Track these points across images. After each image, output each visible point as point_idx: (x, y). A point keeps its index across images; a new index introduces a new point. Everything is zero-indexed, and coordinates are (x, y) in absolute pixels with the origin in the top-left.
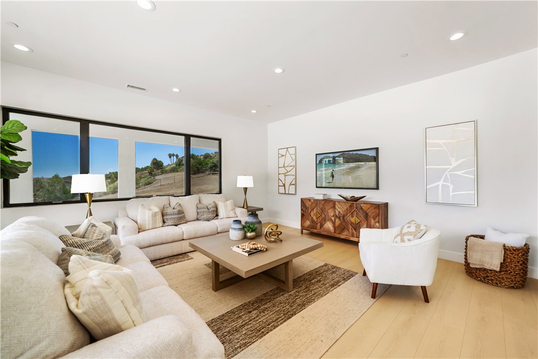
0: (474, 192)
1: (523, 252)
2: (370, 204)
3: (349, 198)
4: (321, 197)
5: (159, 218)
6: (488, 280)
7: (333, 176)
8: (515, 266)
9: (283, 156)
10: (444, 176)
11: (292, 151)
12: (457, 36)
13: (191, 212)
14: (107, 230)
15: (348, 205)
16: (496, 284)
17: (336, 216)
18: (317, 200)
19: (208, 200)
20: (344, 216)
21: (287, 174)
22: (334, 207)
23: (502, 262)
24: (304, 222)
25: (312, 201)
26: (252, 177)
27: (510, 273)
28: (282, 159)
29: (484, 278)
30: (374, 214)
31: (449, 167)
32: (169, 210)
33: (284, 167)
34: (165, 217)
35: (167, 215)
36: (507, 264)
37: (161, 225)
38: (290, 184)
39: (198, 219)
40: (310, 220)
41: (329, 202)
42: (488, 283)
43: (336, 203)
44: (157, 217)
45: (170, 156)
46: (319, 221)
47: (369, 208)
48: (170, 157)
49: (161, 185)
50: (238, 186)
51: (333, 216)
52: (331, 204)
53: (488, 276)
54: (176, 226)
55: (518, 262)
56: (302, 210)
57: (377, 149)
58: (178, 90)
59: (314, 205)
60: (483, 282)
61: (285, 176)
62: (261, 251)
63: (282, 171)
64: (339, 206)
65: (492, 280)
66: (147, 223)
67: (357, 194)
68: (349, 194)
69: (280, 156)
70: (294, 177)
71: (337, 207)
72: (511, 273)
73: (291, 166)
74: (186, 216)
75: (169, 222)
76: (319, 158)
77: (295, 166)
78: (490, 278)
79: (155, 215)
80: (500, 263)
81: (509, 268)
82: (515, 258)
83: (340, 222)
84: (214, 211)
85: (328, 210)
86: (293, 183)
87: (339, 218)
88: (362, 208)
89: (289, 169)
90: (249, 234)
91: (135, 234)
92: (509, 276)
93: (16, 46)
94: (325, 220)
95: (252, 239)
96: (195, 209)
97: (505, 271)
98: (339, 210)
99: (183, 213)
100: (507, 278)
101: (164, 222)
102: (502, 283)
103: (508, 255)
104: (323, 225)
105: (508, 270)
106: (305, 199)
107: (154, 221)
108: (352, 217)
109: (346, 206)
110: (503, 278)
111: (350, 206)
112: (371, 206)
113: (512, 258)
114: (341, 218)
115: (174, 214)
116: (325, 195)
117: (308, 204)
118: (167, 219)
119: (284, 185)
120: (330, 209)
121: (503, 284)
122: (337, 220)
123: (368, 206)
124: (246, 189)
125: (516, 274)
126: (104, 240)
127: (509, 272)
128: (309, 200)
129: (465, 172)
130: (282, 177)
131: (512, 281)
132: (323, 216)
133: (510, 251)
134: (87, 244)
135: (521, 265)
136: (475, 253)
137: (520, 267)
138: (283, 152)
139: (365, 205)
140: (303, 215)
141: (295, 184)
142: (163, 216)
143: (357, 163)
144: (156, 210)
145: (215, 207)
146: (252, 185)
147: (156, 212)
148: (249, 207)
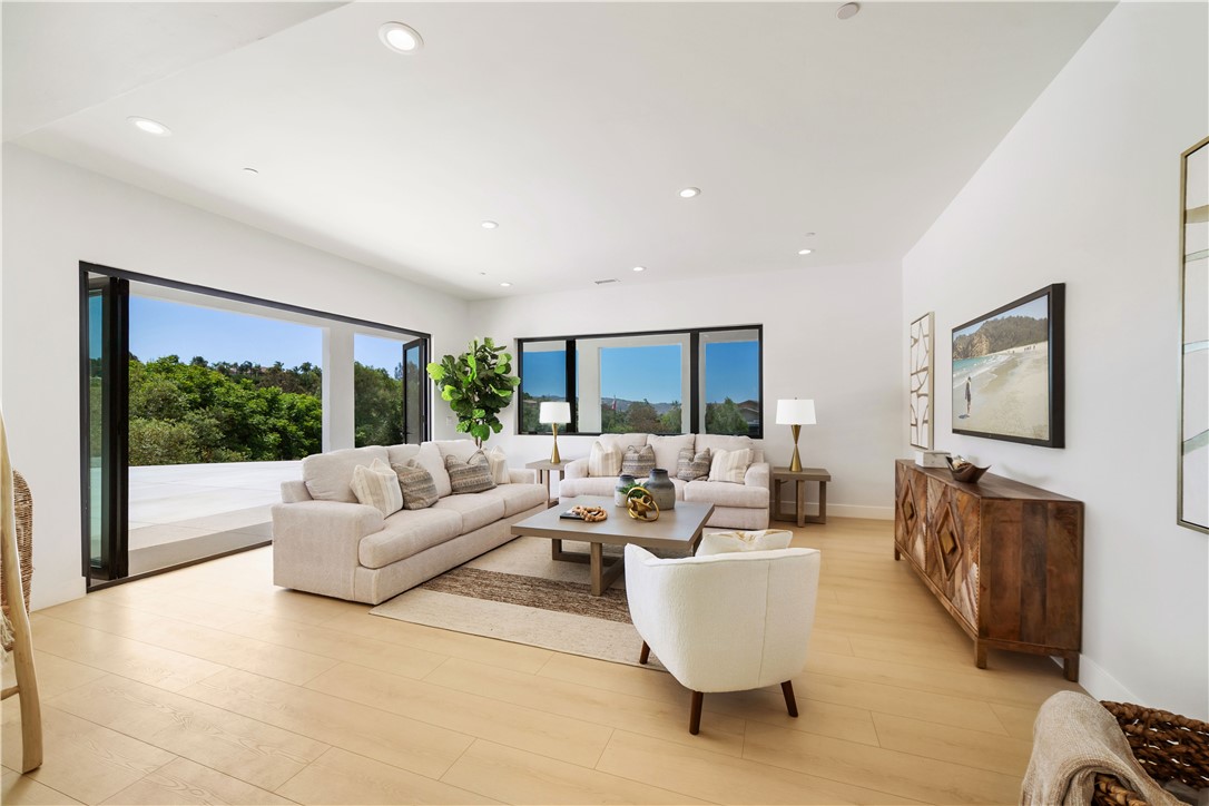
5: (614, 462)
7: (969, 397)
9: (916, 342)
11: (925, 325)
15: (941, 491)
17: (927, 520)
18: (910, 468)
19: (707, 444)
20: (936, 523)
21: (919, 393)
22: (925, 492)
24: (898, 526)
25: (905, 468)
28: (915, 351)
30: (971, 529)
32: (630, 455)
33: (917, 372)
37: (615, 474)
38: (924, 422)
40: (903, 523)
41: (921, 476)
43: (929, 481)
44: (610, 462)
47: (965, 508)
50: (777, 422)
51: (924, 519)
52: (923, 484)
56: (896, 492)
57: (1061, 289)
59: (907, 482)
61: (919, 396)
63: (915, 382)
64: (931, 491)
69: (913, 342)
70: (927, 400)
71: (929, 494)
73: (924, 370)
77: (929, 371)
79: (606, 457)
83: (931, 540)
84: (705, 465)
85: (920, 499)
86: (926, 417)
87: (931, 527)
88: (957, 507)
89: (922, 377)
91: (582, 477)
94: (917, 530)
96: (677, 457)
98: (931, 501)
99: (654, 460)
101: (620, 471)
104: (914, 545)
106: (904, 465)
107: (606, 467)
109: (938, 494)
111: (944, 495)
112: (968, 502)
114: (934, 529)
117: (901, 476)
118: (625, 466)
119: (916, 425)
120: (921, 496)
122: (929, 531)
123: (966, 498)
124: (797, 429)
130: (914, 401)
132: (915, 514)
138: (915, 331)
139: (960, 496)
140: (897, 508)
141: (929, 421)
142: (622, 462)
144: (610, 449)
145: (704, 459)
146: (813, 421)
147: (607, 455)
148: (807, 469)
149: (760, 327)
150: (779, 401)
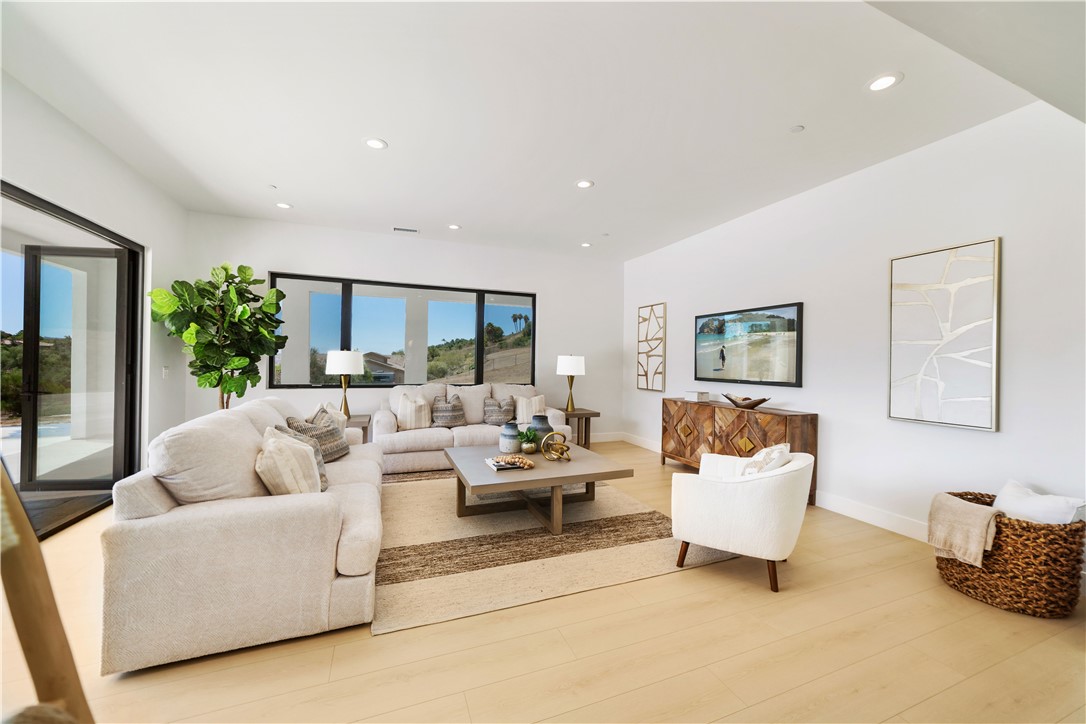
0: (988, 399)
1: (1052, 537)
2: (771, 414)
3: (739, 401)
4: (694, 398)
5: (426, 415)
6: (968, 587)
7: (723, 358)
8: (1027, 563)
9: (645, 320)
10: (926, 363)
11: (659, 310)
12: (883, 83)
13: (474, 410)
14: (340, 419)
15: (735, 415)
16: (984, 597)
17: (715, 434)
18: (687, 403)
19: (504, 392)
20: (728, 435)
21: (650, 354)
22: (712, 417)
23: (989, 548)
24: (667, 442)
25: (679, 403)
26: (583, 358)
27: (1012, 578)
28: (644, 326)
29: (961, 582)
30: (777, 434)
31: (938, 342)
32: (442, 405)
33: (647, 340)
34: (435, 414)
35: (437, 411)
36: (1007, 556)
37: (428, 424)
38: (656, 373)
39: (484, 422)
40: (675, 439)
41: (706, 407)
42: (967, 593)
43: (717, 410)
44: (423, 413)
45: (515, 318)
46: (689, 442)
47: (769, 423)
48: (515, 320)
49: (494, 370)
50: (558, 373)
51: (711, 434)
52: (708, 412)
53: (967, 579)
54: (450, 428)
55: (1035, 557)
56: (663, 419)
57: (800, 306)
58: (456, 227)
59: (682, 412)
60: (958, 590)
61: (649, 356)
62: (519, 468)
63: (644, 347)
64: (721, 416)
65: (975, 588)
66: (408, 419)
67: (755, 393)
68: (740, 393)
69: (641, 320)
70: (661, 359)
71: (717, 418)
72: (1017, 577)
73: (657, 339)
74: (467, 415)
75: (439, 422)
76: (701, 322)
77: (663, 340)
78: (969, 583)
79: (419, 409)
80: (981, 551)
81: (1012, 566)
82: (1026, 546)
83: (721, 446)
84: (507, 411)
85: (704, 422)
86: (660, 370)
87: (720, 438)
88: (757, 423)
89: (654, 344)
90: (525, 446)
91: (391, 433)
92: (1010, 585)
93: (279, 205)
94: (698, 442)
95: (530, 453)
96: (482, 405)
97: (1003, 572)
98: (720, 422)
99: (462, 409)
100: (1006, 587)
101: (433, 421)
102: (996, 597)
103: (1007, 536)
104: (695, 451)
105: (1008, 569)
106: (670, 400)
107: (418, 418)
108: (742, 437)
109: (731, 417)
110: (997, 586)
111: (739, 417)
112: (772, 419)
113: (1019, 546)
114: (724, 439)
115: (446, 411)
116: (702, 393)
117: (673, 409)
118: (437, 417)
119: (646, 375)
120: (706, 420)
121: (998, 600)
122: (717, 441)
123: (769, 417)
124: (571, 378)
125: (1028, 581)
126: (330, 428)
127: (1011, 574)
128: (675, 402)
129: (972, 354)
130: (643, 359)
131: (1019, 596)
132: (696, 432)
133: (1013, 528)
134: (311, 429)
135: (1046, 564)
136: (940, 526)
137: (1040, 568)
138: (645, 313)
139: (762, 416)
140: (665, 430)
141: (663, 373)
142: (432, 413)
143: (765, 333)
144: (421, 402)
145: (511, 405)
146: (582, 372)
147: (421, 406)
148: (578, 409)
149: (533, 296)
150: (559, 357)
